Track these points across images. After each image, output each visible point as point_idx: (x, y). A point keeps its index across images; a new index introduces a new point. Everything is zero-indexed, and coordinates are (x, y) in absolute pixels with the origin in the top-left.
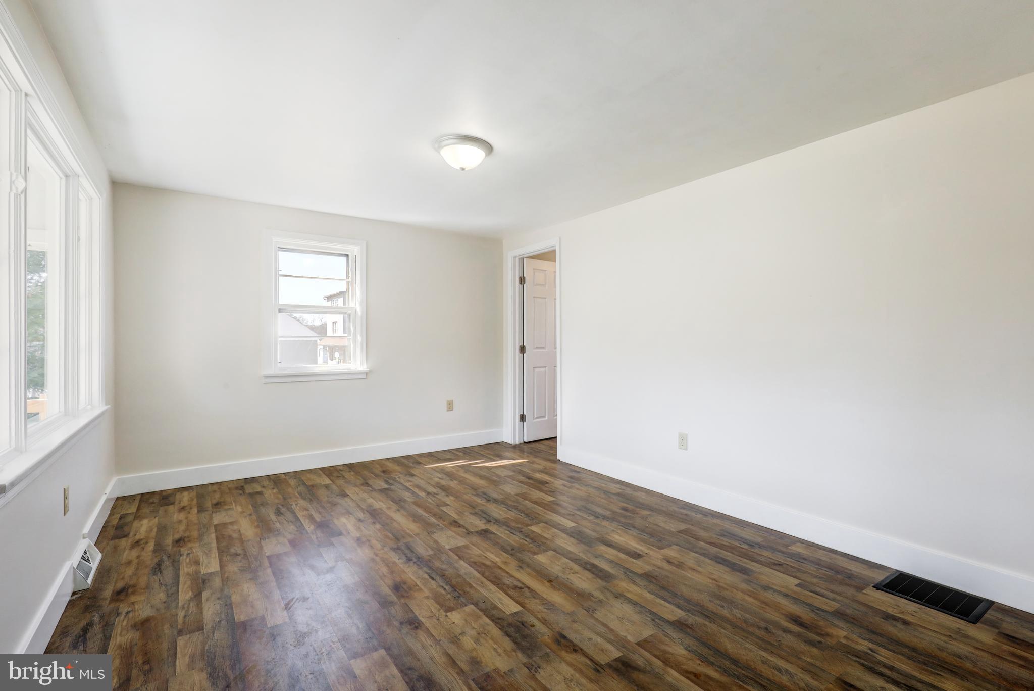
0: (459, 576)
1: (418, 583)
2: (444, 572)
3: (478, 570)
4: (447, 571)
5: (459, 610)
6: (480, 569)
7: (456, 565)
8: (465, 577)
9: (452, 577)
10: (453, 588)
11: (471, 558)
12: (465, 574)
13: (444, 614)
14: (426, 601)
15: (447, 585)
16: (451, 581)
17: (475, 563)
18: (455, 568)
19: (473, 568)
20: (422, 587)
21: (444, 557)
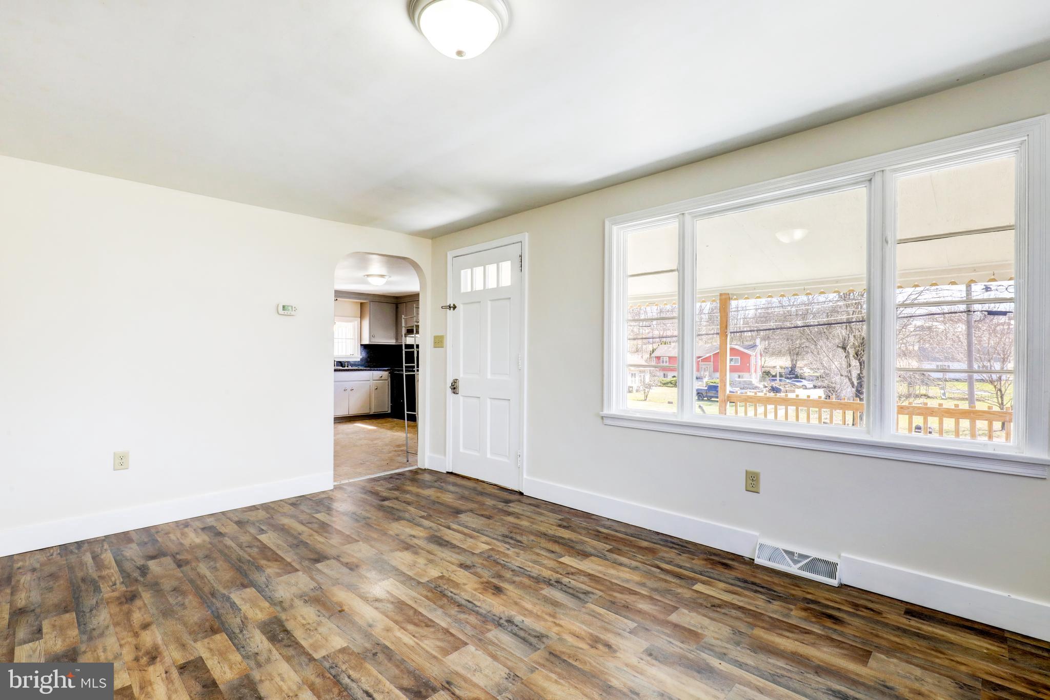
0: (441, 607)
1: (481, 596)
2: (459, 610)
3: (422, 616)
4: (458, 612)
5: (433, 577)
6: (420, 617)
7: (449, 620)
8: (435, 606)
9: (450, 605)
10: (444, 594)
11: (434, 632)
12: (435, 610)
13: (444, 574)
14: (465, 581)
15: (451, 596)
16: (448, 601)
17: (427, 626)
18: (450, 616)
19: (429, 619)
20: (474, 592)
21: (469, 630)
